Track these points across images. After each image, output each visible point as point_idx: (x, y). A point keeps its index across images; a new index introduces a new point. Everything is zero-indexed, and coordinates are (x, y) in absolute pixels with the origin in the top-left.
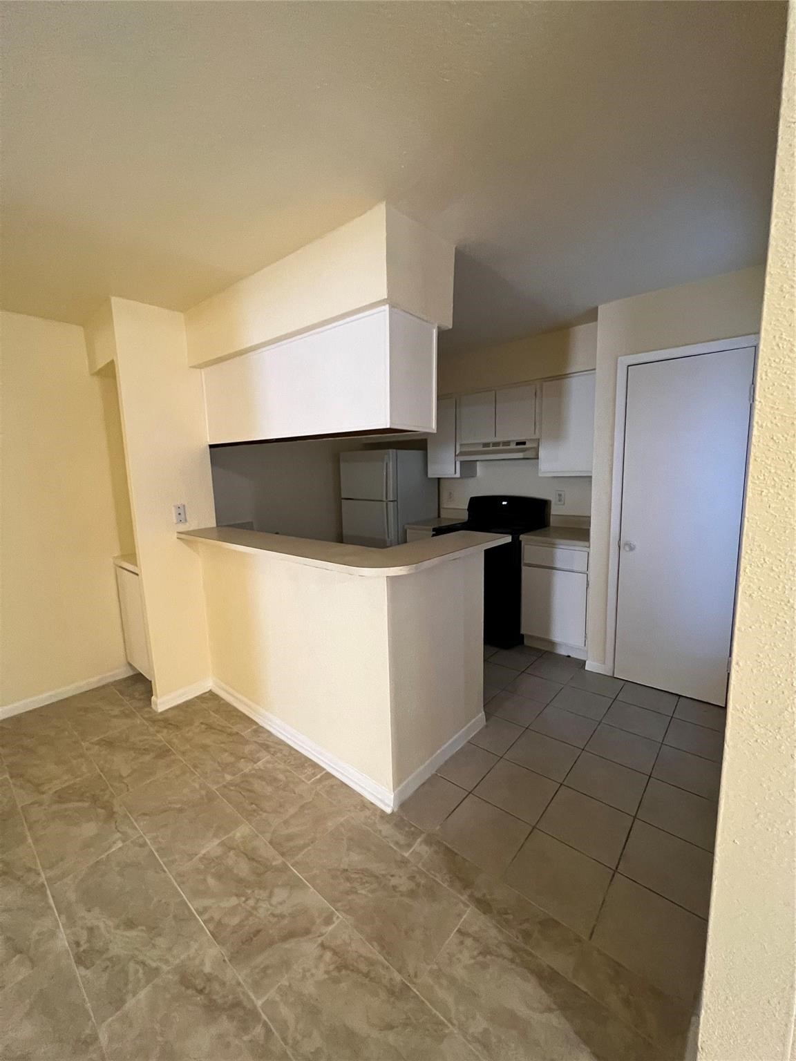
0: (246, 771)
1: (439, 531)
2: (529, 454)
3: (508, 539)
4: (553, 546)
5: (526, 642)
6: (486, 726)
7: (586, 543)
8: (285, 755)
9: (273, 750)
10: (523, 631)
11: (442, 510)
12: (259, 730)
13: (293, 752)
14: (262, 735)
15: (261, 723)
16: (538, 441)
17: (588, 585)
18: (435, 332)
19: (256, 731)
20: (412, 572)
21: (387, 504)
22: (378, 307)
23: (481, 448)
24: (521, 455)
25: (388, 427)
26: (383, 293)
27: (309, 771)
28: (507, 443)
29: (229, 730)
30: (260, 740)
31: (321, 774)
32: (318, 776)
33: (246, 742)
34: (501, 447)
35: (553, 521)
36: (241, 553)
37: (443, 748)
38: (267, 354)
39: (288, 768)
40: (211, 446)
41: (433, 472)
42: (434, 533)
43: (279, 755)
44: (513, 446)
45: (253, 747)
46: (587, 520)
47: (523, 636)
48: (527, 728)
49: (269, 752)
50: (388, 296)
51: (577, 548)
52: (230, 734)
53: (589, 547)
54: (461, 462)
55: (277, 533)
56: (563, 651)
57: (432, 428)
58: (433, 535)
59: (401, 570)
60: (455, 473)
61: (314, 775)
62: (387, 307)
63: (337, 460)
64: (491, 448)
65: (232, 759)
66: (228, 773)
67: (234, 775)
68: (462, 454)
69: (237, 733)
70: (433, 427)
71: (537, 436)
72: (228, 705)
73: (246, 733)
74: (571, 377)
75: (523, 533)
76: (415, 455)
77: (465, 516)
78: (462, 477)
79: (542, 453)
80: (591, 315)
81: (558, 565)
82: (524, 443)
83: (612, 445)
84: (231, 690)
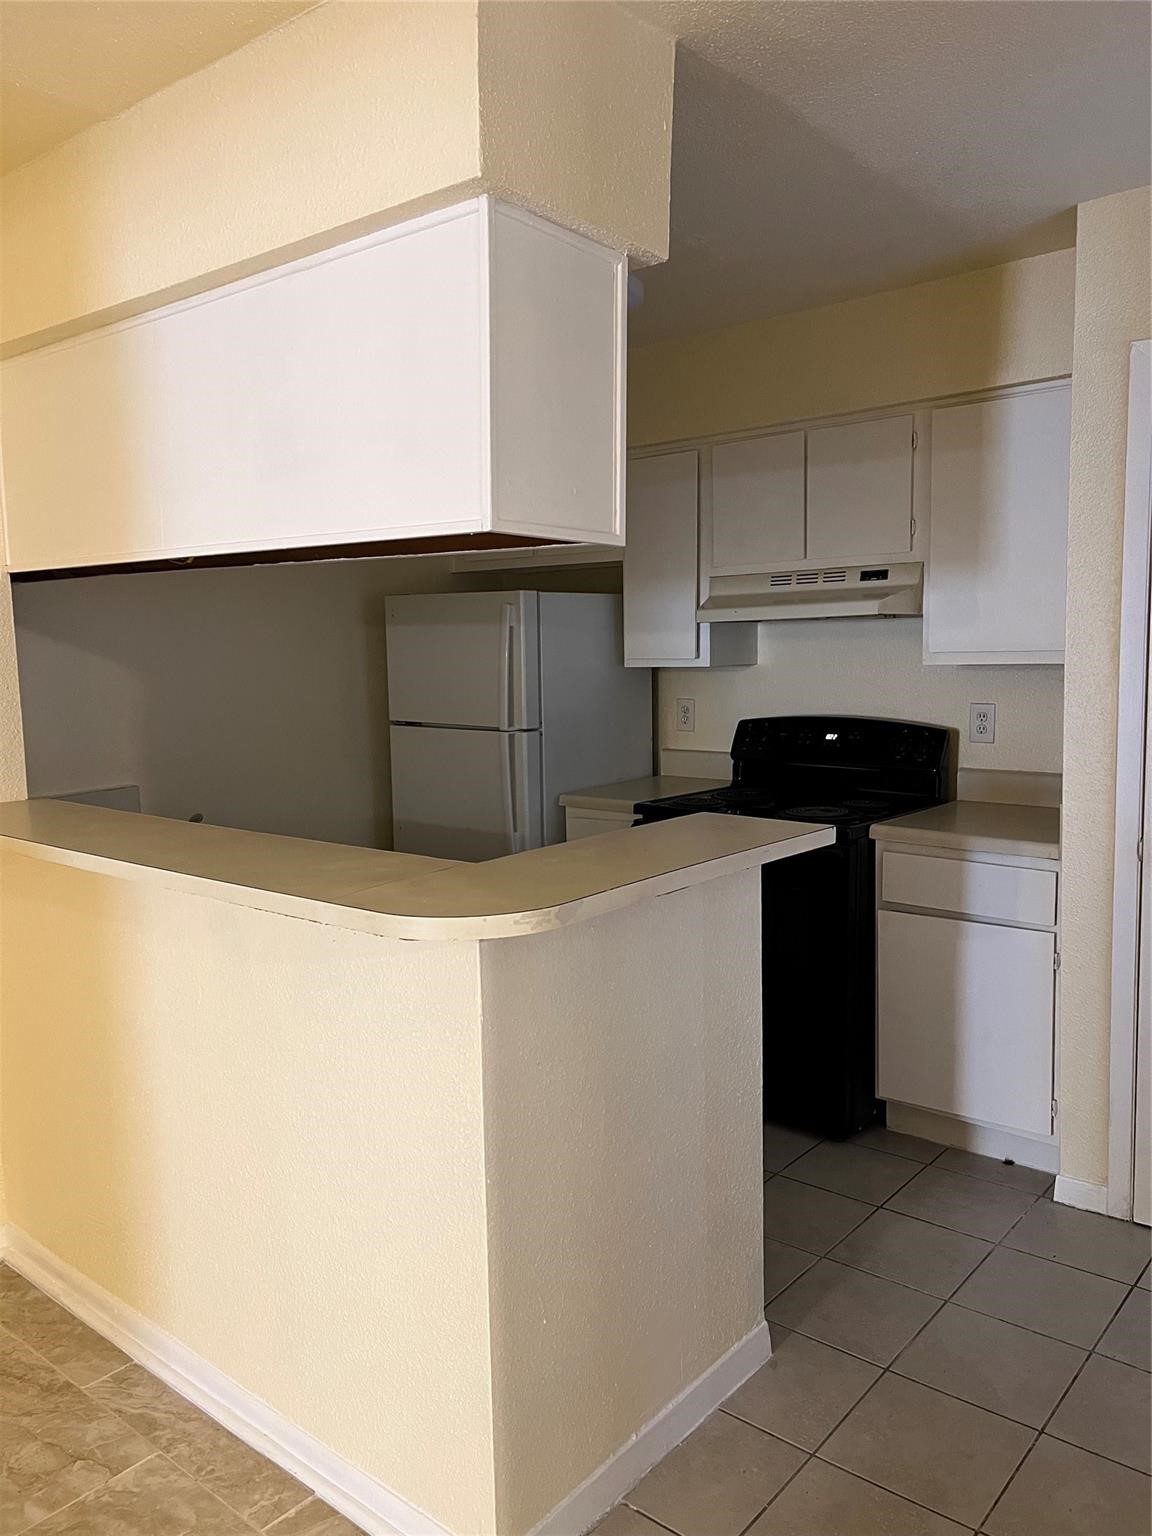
0: (88, 1495)
1: (651, 812)
2: (893, 604)
3: (825, 836)
4: (960, 854)
5: (892, 1122)
6: (772, 1364)
7: (1050, 849)
8: (201, 1452)
9: (168, 1434)
10: (882, 1092)
11: (663, 755)
12: (131, 1375)
13: (223, 1442)
14: (138, 1391)
15: (139, 1356)
16: (921, 567)
17: (1057, 962)
18: (620, 271)
19: (120, 1379)
20: (546, 927)
21: (511, 738)
22: (458, 201)
23: (768, 589)
24: (871, 607)
25: (487, 528)
26: (471, 165)
27: (264, 1499)
28: (838, 574)
29: (44, 1378)
30: (132, 1407)
31: (298, 1507)
32: (292, 1512)
33: (91, 1413)
34: (820, 585)
35: (964, 787)
36: (92, 877)
37: (644, 1430)
38: (171, 326)
39: (208, 1487)
40: (17, 578)
41: (642, 651)
42: (640, 817)
43: (183, 1449)
44: (854, 582)
45: (110, 1426)
46: (1052, 783)
47: (882, 1104)
48: (886, 1370)
49: (155, 1440)
50: (485, 169)
51: (1026, 862)
52: (48, 1389)
53: (1059, 859)
54: (715, 626)
55: (197, 819)
56: (992, 1148)
57: (611, 533)
58: (637, 823)
59: (516, 923)
60: (698, 656)
61: (279, 1508)
62: (482, 202)
63: (376, 619)
64: (794, 587)
65: (50, 1461)
66: (39, 1502)
67: (52, 1507)
68: (715, 603)
69: (69, 1385)
70: (615, 532)
71: (916, 556)
72: (46, 1302)
73: (94, 1385)
74: (1006, 396)
75: (879, 819)
76: (589, 606)
77: (723, 772)
78: (718, 664)
79: (931, 601)
80: (1060, 230)
81: (975, 908)
82: (882, 574)
83: (1119, 582)
84: (57, 1262)
